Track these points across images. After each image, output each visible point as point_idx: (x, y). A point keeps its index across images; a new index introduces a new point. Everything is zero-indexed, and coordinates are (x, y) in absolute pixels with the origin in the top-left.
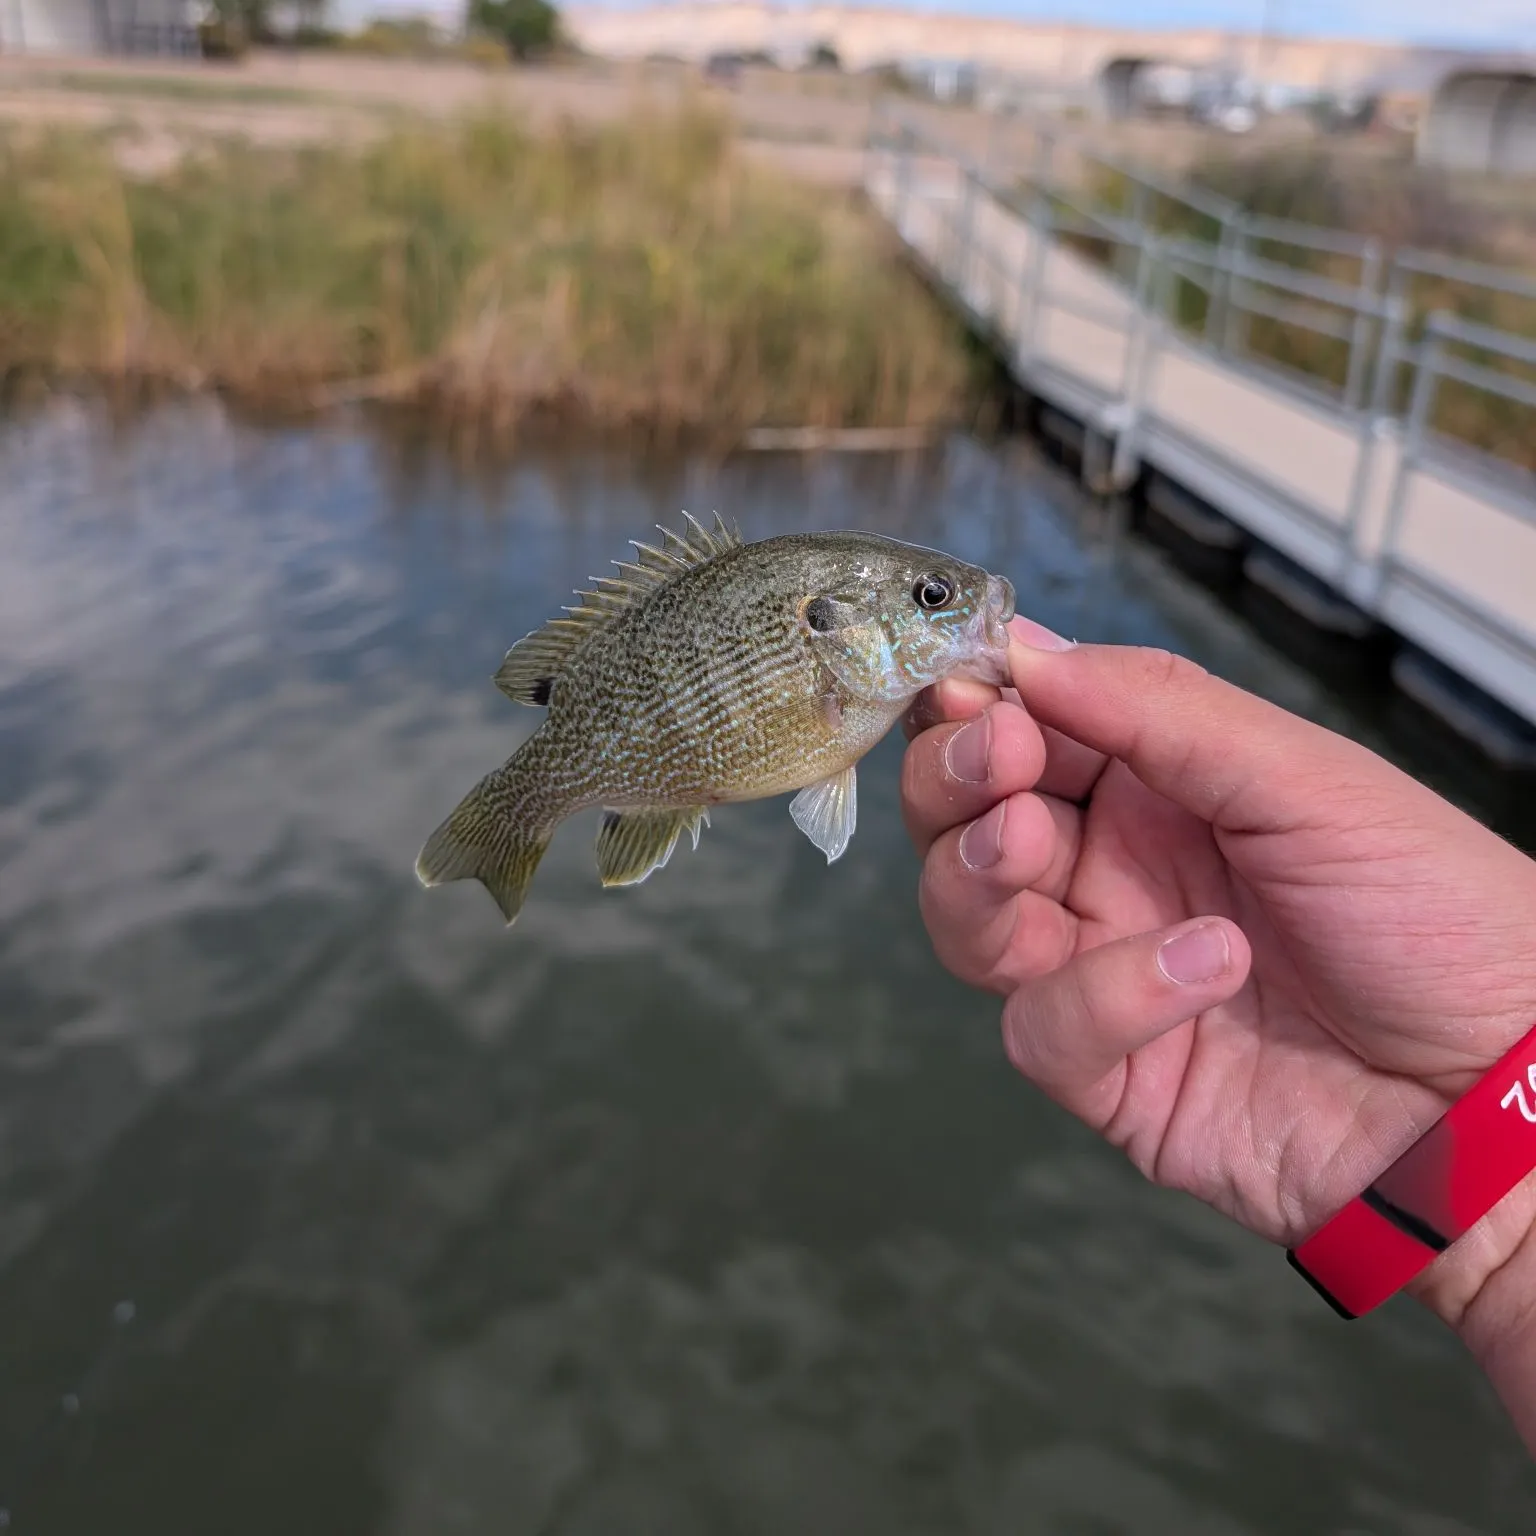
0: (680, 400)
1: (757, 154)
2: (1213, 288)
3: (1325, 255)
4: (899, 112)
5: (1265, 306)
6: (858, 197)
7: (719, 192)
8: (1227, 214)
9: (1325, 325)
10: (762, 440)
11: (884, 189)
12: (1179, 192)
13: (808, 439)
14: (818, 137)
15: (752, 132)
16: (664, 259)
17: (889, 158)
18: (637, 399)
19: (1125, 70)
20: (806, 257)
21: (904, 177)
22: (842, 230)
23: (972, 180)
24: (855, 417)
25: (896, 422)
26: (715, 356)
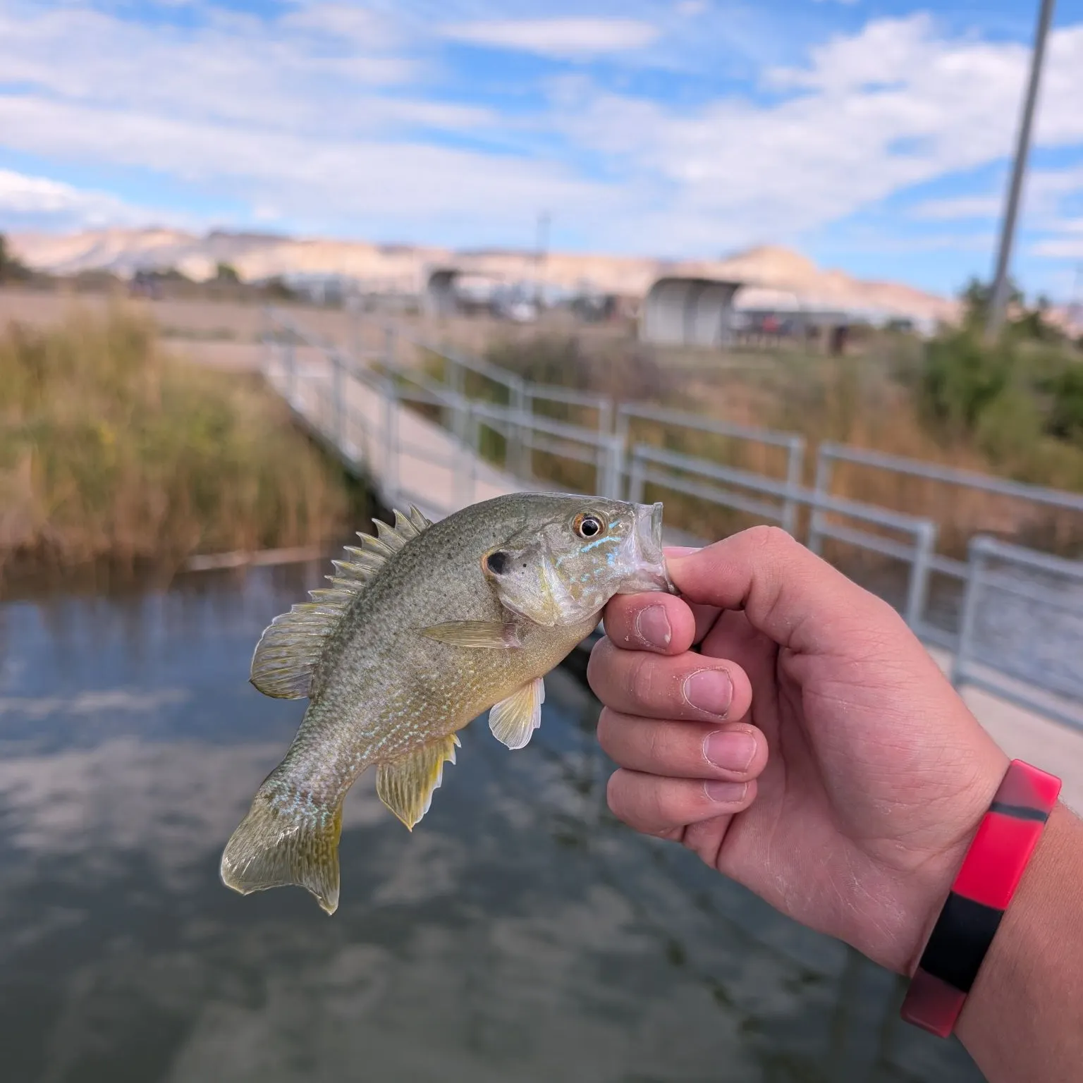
0: (132, 539)
1: (177, 349)
2: (509, 434)
3: (579, 408)
4: (282, 315)
5: (544, 445)
6: (256, 380)
7: (148, 381)
8: (514, 383)
9: (583, 456)
10: (202, 563)
11: (275, 373)
12: (482, 367)
13: (236, 560)
14: (224, 335)
15: (170, 333)
16: (108, 434)
17: (276, 349)
18: (102, 542)
19: (443, 278)
20: (220, 428)
21: (289, 364)
22: (245, 404)
23: (337, 364)
24: (269, 541)
25: (301, 542)
26: (158, 506)
